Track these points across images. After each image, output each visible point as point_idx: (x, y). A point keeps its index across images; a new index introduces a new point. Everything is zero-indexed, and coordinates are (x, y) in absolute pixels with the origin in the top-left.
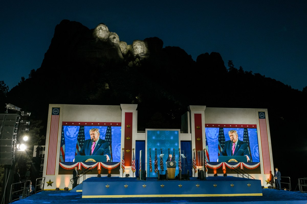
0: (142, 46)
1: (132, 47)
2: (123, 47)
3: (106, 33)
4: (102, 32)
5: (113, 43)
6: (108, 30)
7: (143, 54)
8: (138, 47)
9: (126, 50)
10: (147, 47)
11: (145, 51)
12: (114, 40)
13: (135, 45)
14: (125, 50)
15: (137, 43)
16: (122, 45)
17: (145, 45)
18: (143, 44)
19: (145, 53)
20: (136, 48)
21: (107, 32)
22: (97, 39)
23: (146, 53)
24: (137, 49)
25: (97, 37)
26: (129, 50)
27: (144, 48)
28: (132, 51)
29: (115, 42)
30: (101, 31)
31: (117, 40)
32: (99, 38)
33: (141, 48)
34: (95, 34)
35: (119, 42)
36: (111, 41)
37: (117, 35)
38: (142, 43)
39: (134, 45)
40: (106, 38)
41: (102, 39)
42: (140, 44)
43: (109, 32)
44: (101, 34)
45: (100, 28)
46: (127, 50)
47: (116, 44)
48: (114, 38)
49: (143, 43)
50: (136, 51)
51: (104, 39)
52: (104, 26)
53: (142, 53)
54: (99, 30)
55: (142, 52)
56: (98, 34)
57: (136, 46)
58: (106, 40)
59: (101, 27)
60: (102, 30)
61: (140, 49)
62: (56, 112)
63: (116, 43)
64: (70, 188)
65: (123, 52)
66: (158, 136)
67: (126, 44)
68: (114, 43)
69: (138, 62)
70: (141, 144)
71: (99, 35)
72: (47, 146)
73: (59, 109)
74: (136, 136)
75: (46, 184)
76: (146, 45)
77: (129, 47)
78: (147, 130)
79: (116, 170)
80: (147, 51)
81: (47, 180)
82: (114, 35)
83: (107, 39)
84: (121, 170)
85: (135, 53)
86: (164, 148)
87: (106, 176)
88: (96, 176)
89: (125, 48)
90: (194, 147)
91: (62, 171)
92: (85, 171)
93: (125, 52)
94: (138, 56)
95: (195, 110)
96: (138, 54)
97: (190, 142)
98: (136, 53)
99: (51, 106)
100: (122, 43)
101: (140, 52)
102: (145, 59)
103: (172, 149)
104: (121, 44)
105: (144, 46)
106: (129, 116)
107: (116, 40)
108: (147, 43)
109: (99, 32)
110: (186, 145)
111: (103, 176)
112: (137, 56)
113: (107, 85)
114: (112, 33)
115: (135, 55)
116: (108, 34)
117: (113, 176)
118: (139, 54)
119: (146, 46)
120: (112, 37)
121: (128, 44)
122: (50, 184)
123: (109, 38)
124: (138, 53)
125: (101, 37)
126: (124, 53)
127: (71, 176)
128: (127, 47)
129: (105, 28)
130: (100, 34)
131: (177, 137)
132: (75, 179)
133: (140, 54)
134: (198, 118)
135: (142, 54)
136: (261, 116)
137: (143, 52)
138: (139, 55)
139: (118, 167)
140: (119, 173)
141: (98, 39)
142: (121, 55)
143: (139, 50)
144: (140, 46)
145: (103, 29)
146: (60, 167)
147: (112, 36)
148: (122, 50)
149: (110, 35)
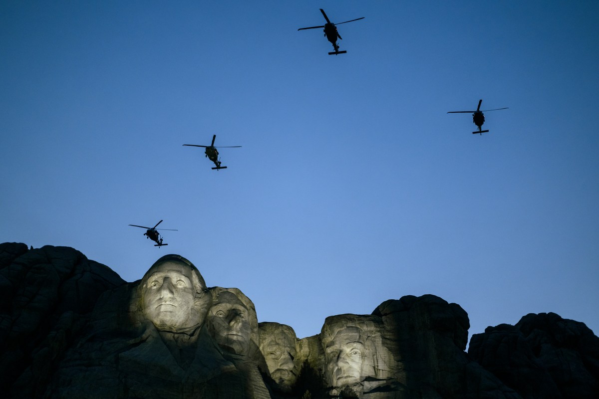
0: (368, 343)
1: (322, 351)
2: (278, 353)
3: (192, 303)
4: (173, 299)
5: (229, 342)
7: (374, 384)
8: (347, 350)
9: (291, 366)
10: (390, 350)
11: (381, 366)
12: (229, 329)
13: (332, 343)
14: (285, 367)
15: (339, 332)
16: (270, 345)
17: (379, 341)
18: (371, 332)
19: (382, 375)
20: (339, 355)
21: (197, 297)
23: (389, 379)
24: (341, 364)
25: (148, 323)
26: (306, 362)
27: (375, 354)
28: (320, 370)
29: (235, 338)
30: (166, 294)
31: (245, 324)
32: (158, 330)
33: (363, 356)
35: (256, 330)
38: (365, 328)
39: (328, 339)
40: (191, 325)
41: (174, 330)
42: (356, 335)
44: (169, 308)
45: (161, 281)
46: (297, 363)
47: (240, 343)
48: (233, 315)
49: (373, 328)
50: (339, 370)
51: (182, 331)
52: (179, 272)
53: (369, 379)
54: (159, 290)
55: (369, 372)
57: (336, 347)
58: (192, 335)
59: (166, 279)
60: (172, 288)
61: (357, 358)
63: (240, 339)
65: (278, 375)
67: (290, 334)
68: (232, 342)
71: (158, 314)
76: (383, 337)
80: (392, 370)
82: (233, 299)
83: (199, 330)
85: (335, 381)
89: (287, 356)
93: (287, 377)
96: (347, 386)
98: (338, 381)
100: (273, 333)
101: (356, 376)
104: (269, 339)
105: (373, 342)
107: (240, 324)
108: (388, 328)
109: (160, 299)
112: (342, 392)
115: (335, 392)
116: (199, 304)
118: (355, 384)
119: (383, 343)
120: (219, 311)
124: (350, 381)
125: (168, 324)
126: (281, 380)
128: (298, 350)
129: (183, 278)
130: (163, 308)
133: (360, 384)
135: (368, 385)
137: (371, 373)
138: (355, 389)
141: (155, 334)
143: (351, 364)
144: (355, 345)
145: (174, 286)
147: (224, 304)
148: (272, 366)
149: (210, 306)
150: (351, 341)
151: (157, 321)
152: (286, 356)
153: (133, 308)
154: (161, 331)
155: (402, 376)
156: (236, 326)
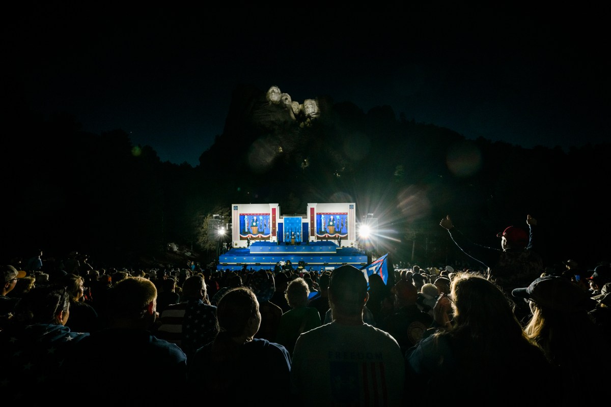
0: (313, 105)
1: (304, 107)
4: (275, 94)
5: (286, 104)
6: (280, 92)
8: (309, 106)
9: (297, 110)
11: (316, 110)
15: (308, 102)
16: (294, 106)
17: (316, 104)
18: (314, 102)
19: (316, 112)
20: (307, 107)
21: (279, 94)
22: (270, 103)
24: (308, 109)
25: (270, 100)
26: (301, 110)
27: (315, 107)
28: (304, 111)
30: (273, 93)
31: (289, 101)
33: (312, 108)
34: (269, 97)
35: (291, 102)
36: (283, 103)
37: (289, 96)
39: (305, 104)
40: (278, 100)
43: (281, 94)
44: (274, 96)
46: (299, 110)
48: (286, 99)
50: (307, 111)
51: (276, 102)
52: (276, 88)
56: (270, 97)
57: (307, 105)
58: (278, 103)
59: (273, 90)
60: (274, 92)
62: (236, 208)
63: (288, 104)
64: (246, 247)
65: (295, 112)
66: (290, 220)
67: (298, 103)
69: (309, 122)
70: (280, 225)
72: (233, 224)
73: (237, 207)
74: (279, 220)
75: (234, 245)
77: (300, 106)
78: (284, 217)
79: (268, 238)
80: (318, 110)
81: (235, 243)
82: (287, 96)
83: (280, 102)
84: (271, 238)
86: (293, 227)
87: (264, 241)
88: (258, 241)
90: (309, 226)
91: (242, 239)
92: (253, 239)
93: (297, 112)
94: (309, 116)
95: (310, 206)
96: (309, 114)
97: (308, 223)
98: (307, 113)
99: (233, 205)
101: (311, 112)
102: (315, 118)
103: (297, 227)
104: (293, 104)
106: (274, 210)
109: (272, 95)
110: (305, 225)
111: (262, 241)
113: (281, 148)
114: (284, 94)
115: (306, 115)
116: (280, 96)
117: (267, 241)
120: (284, 98)
121: (300, 104)
122: (236, 245)
123: (281, 100)
125: (274, 100)
127: (247, 241)
129: (277, 90)
131: (300, 221)
132: (249, 243)
134: (312, 210)
135: (313, 113)
136: (351, 207)
137: (313, 111)
138: (311, 114)
139: (269, 237)
140: (269, 239)
142: (293, 116)
143: (310, 109)
146: (240, 237)
148: (294, 110)
149: (282, 97)
150: (310, 104)
151: (271, 99)
152: (296, 108)
153: (267, 97)
154: (272, 102)
155: (320, 112)
156: (287, 101)
